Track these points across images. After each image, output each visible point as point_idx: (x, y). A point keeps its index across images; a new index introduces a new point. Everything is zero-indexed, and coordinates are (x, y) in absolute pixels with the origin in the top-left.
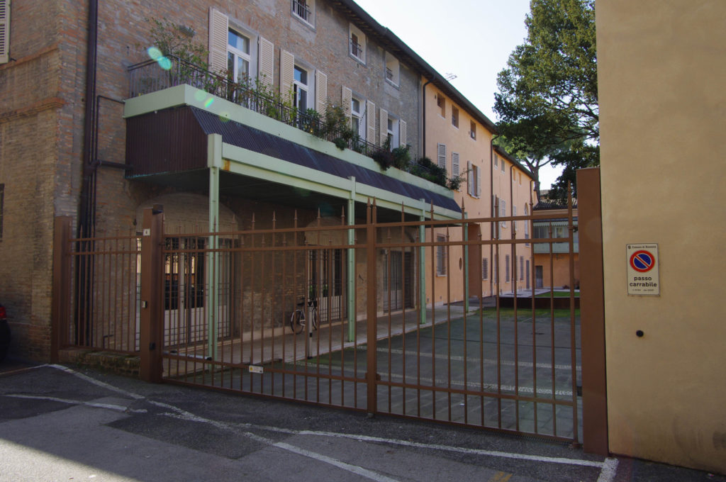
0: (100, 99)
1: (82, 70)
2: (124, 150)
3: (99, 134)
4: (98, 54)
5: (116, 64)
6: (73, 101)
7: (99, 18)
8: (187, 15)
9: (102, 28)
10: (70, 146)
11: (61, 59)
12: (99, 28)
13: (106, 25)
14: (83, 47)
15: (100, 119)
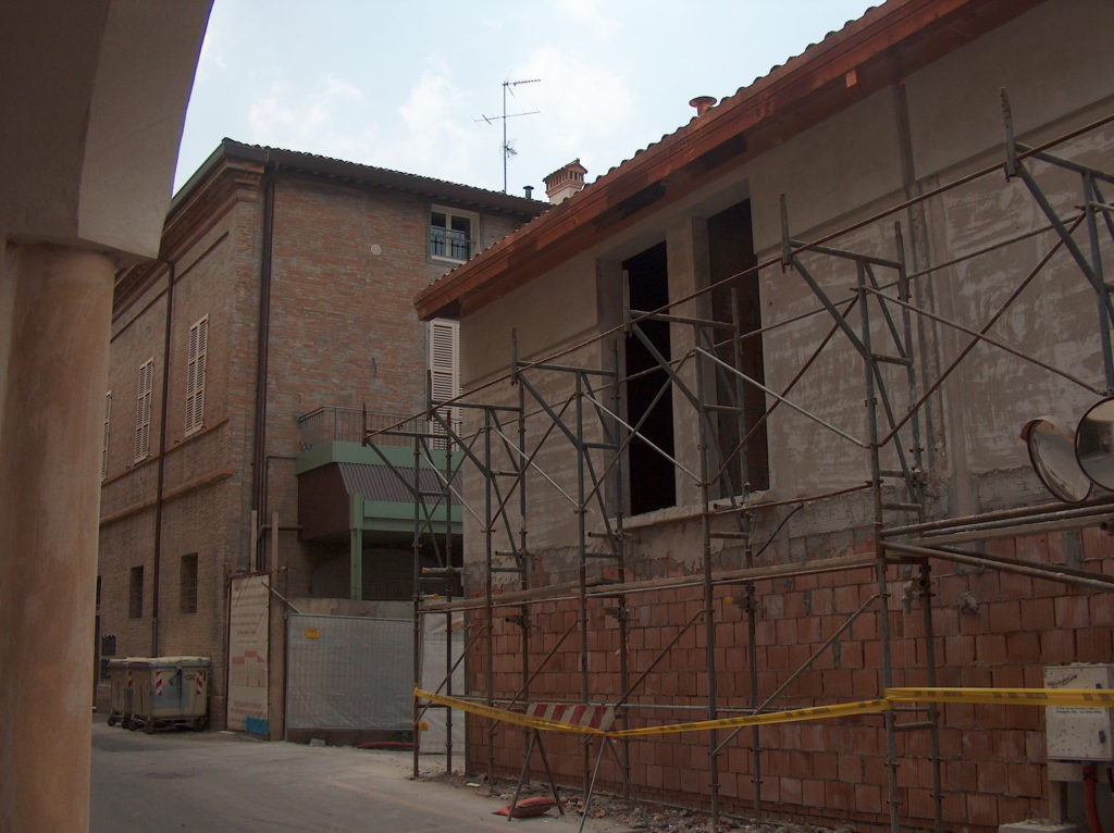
0: (270, 460)
1: (251, 434)
2: (296, 509)
3: (269, 497)
4: (267, 413)
5: (285, 418)
6: (241, 468)
7: (268, 375)
8: (373, 336)
9: (272, 384)
10: (239, 514)
11: (231, 429)
12: (268, 386)
13: (276, 379)
14: (252, 409)
15: (269, 480)
